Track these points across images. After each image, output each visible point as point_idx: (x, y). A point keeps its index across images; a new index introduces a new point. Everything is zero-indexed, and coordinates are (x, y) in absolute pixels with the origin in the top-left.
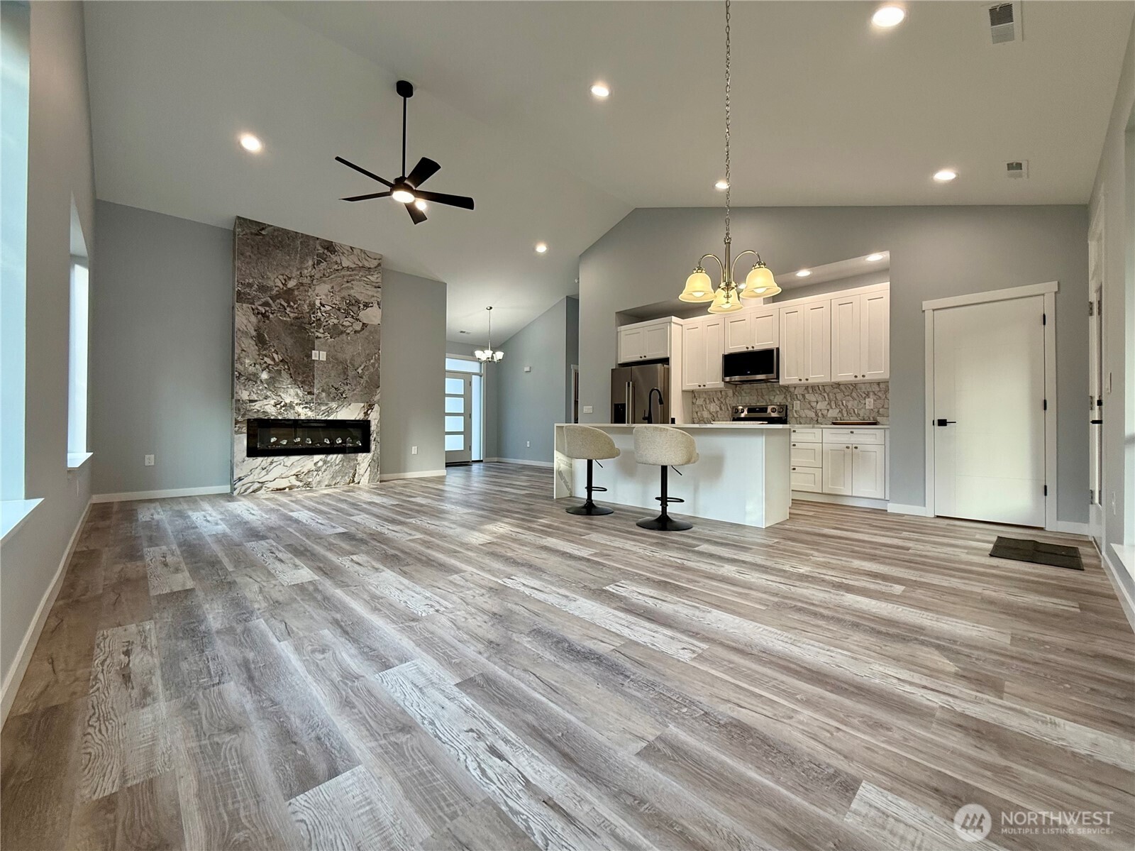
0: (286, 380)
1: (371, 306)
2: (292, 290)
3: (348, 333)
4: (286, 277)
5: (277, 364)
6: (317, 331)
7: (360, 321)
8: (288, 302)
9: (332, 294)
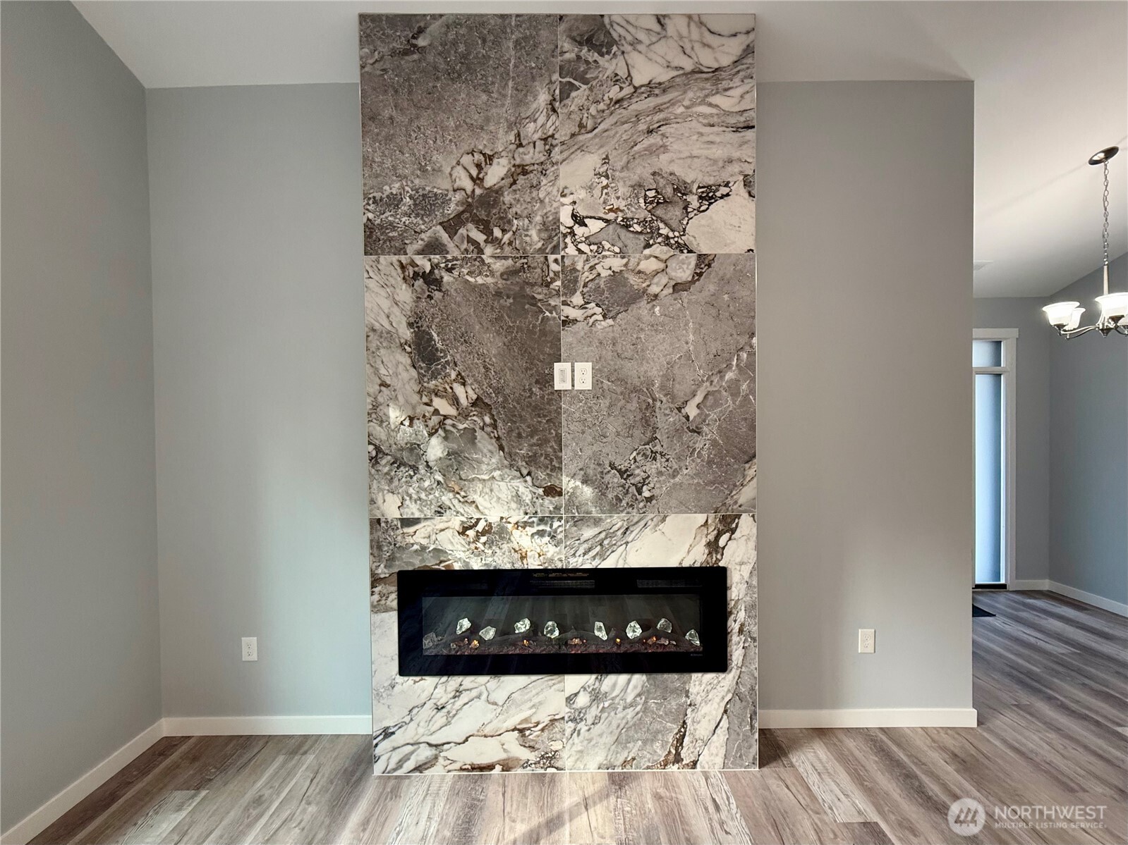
0: (488, 457)
1: (722, 197)
2: (496, 192)
3: (656, 296)
4: (478, 157)
5: (464, 415)
6: (565, 303)
7: (690, 251)
8: (488, 231)
9: (605, 182)
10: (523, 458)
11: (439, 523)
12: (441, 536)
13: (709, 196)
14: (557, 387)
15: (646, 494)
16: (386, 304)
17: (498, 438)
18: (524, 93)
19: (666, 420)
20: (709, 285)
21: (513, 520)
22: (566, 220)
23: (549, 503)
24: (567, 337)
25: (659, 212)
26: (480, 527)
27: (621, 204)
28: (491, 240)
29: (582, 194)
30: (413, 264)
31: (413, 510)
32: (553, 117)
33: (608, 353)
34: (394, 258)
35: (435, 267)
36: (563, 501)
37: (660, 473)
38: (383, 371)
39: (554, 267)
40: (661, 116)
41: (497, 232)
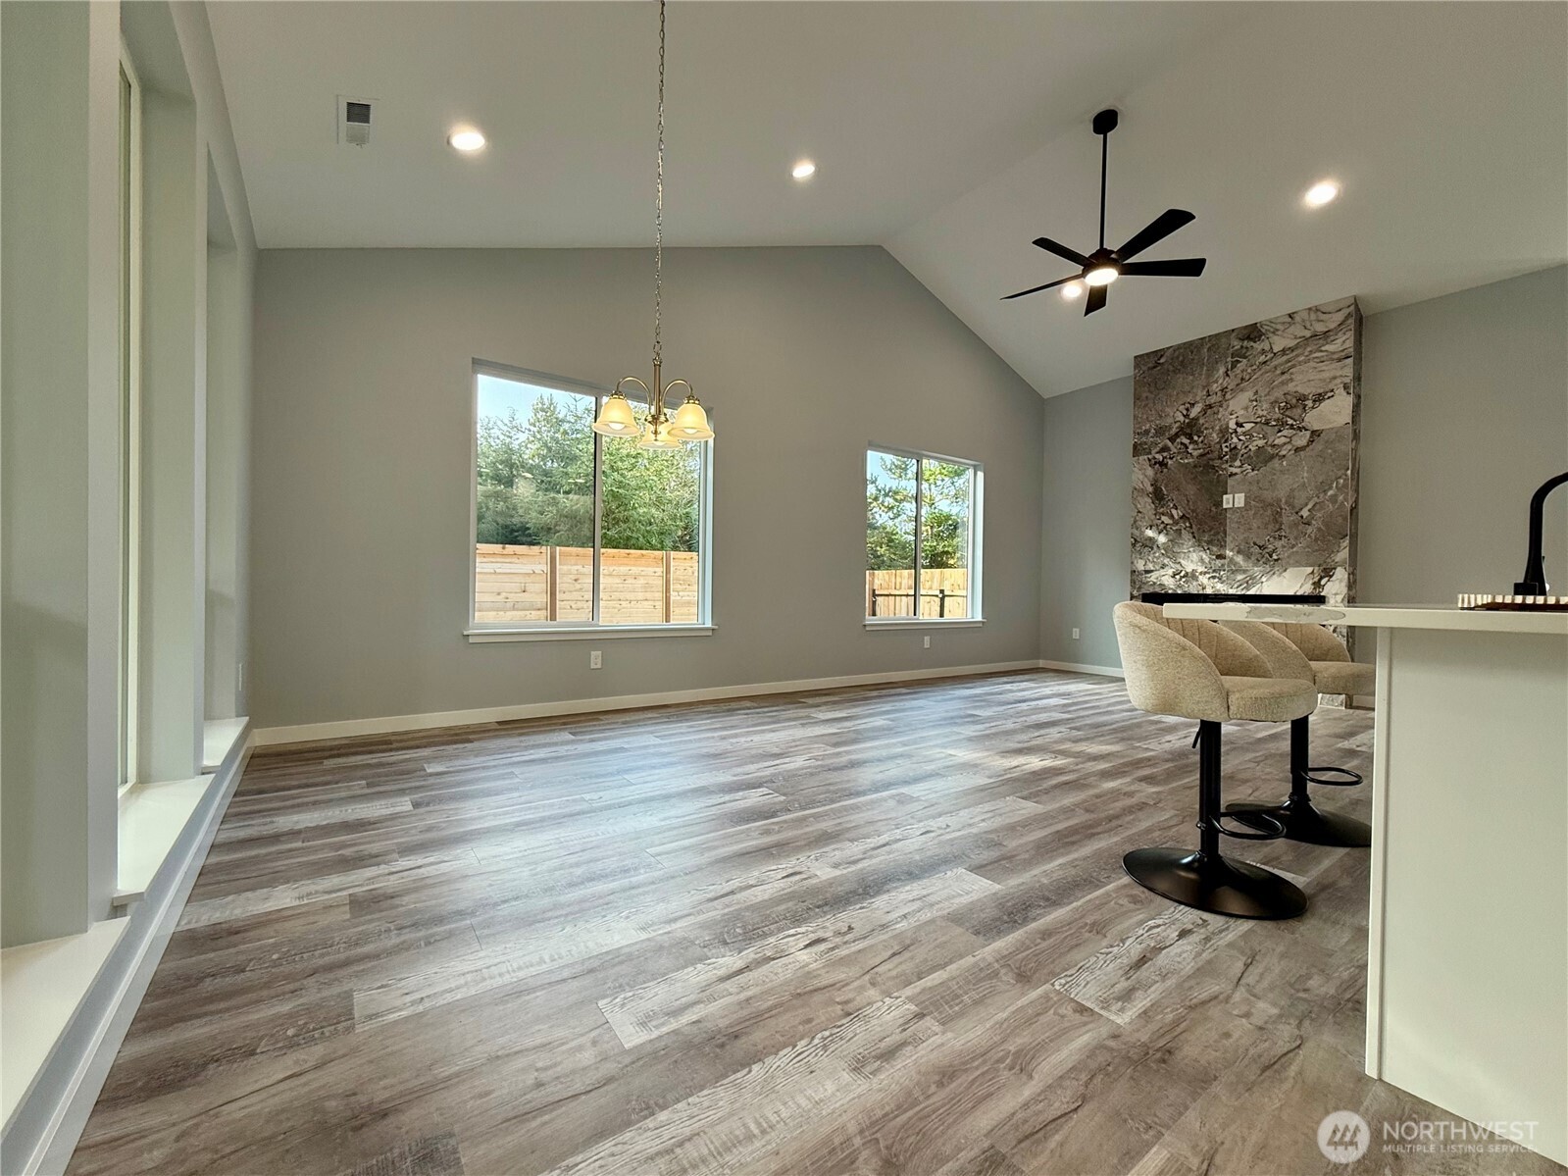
0: (1187, 541)
1: (1329, 398)
2: (1196, 419)
3: (1284, 456)
4: (1188, 405)
5: (1176, 523)
6: (1230, 466)
7: (1306, 430)
8: (1190, 438)
9: (1255, 403)
10: (1205, 542)
11: (1162, 572)
12: (1163, 578)
13: (1319, 398)
14: (1225, 507)
15: (1275, 557)
16: (1141, 477)
17: (1193, 533)
18: (1211, 371)
19: (1288, 518)
20: (1318, 446)
21: (1199, 571)
22: (1232, 425)
23: (1219, 563)
24: (1231, 482)
25: (1287, 413)
26: (1182, 574)
27: (1265, 413)
28: (1193, 442)
29: (1242, 412)
30: (1154, 458)
31: (1150, 566)
32: (1227, 379)
33: (1254, 488)
34: (1146, 457)
35: (1164, 458)
36: (1226, 561)
37: (1284, 547)
38: (1139, 506)
39: (1225, 449)
40: (1290, 364)
41: (1196, 438)
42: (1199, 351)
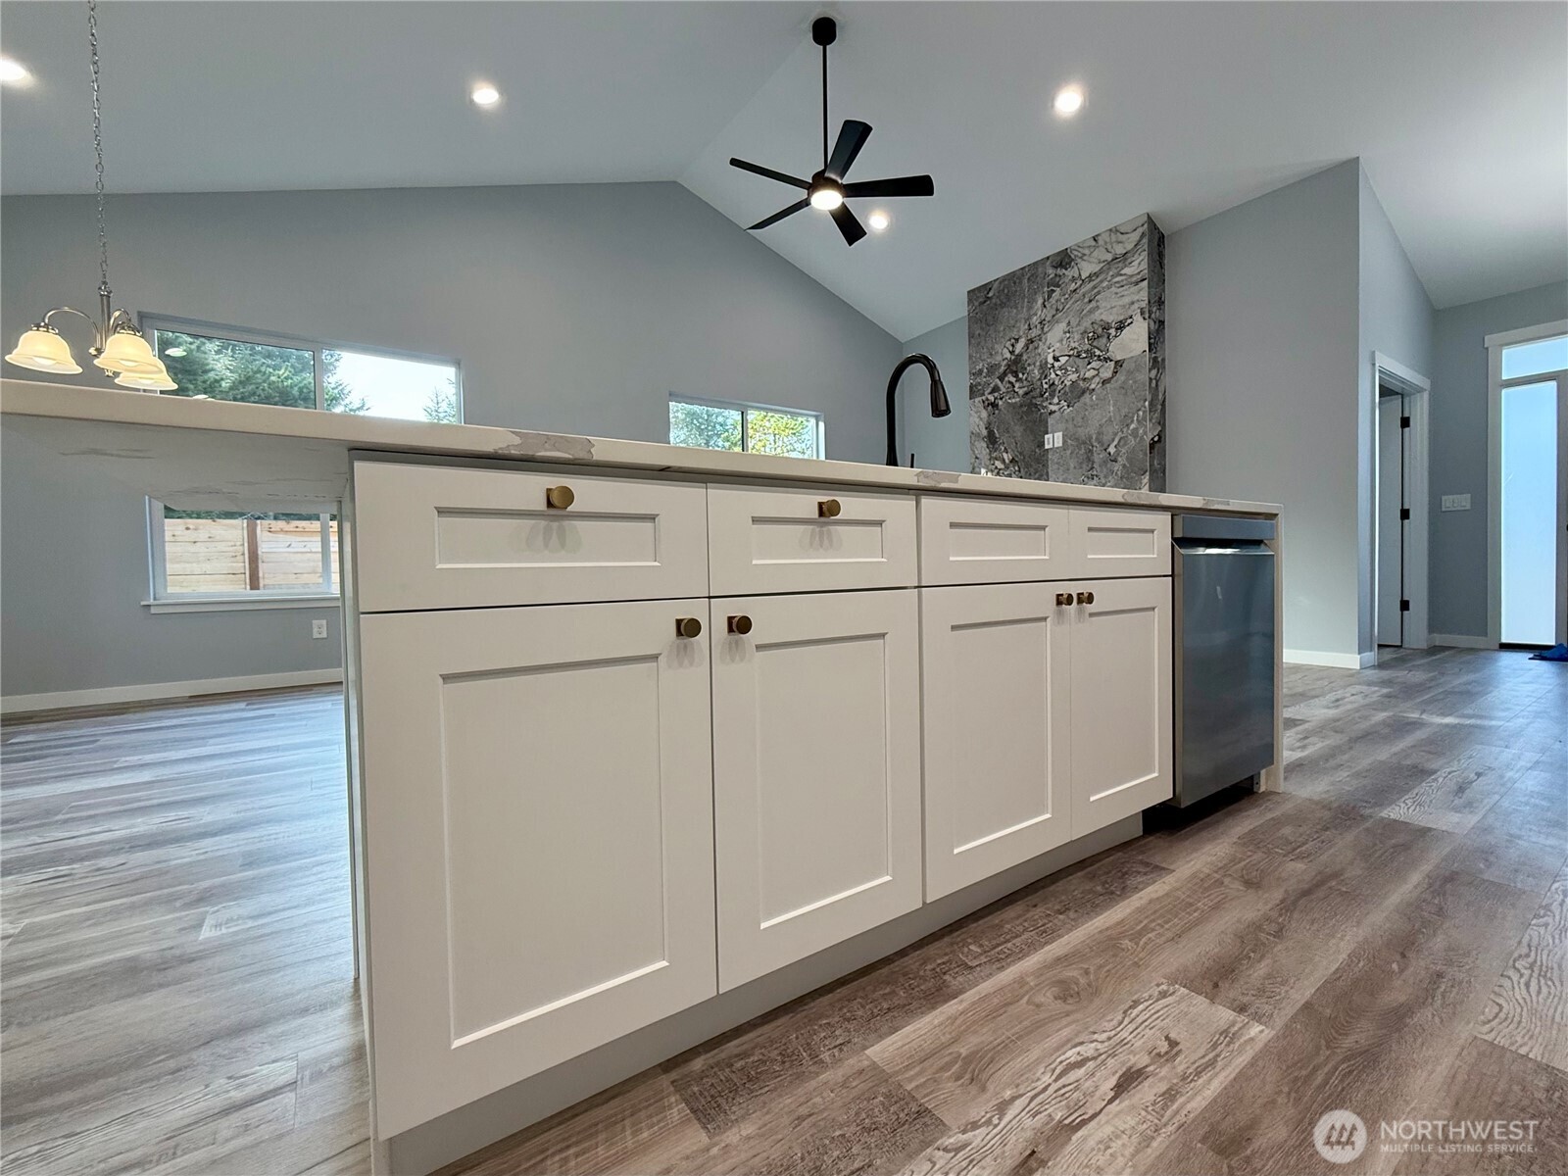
1: (1129, 325)
8: (1016, 376)
13: (1121, 326)
14: (1047, 447)
16: (977, 420)
18: (1031, 302)
19: (1098, 457)
20: (1121, 377)
22: (1050, 360)
24: (1051, 421)
25: (1094, 344)
27: (1076, 345)
28: (1019, 380)
29: (1058, 344)
30: (987, 399)
32: (1045, 310)
33: (1070, 426)
34: (980, 399)
38: (976, 451)
39: (1045, 386)
40: (1096, 291)
41: (1020, 375)
42: (1021, 283)
